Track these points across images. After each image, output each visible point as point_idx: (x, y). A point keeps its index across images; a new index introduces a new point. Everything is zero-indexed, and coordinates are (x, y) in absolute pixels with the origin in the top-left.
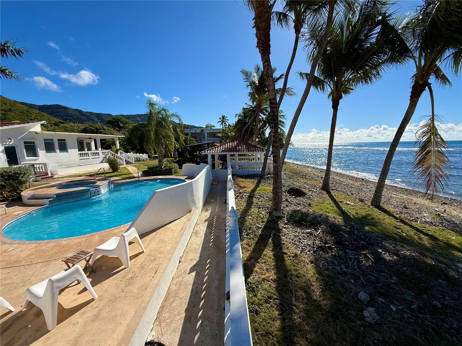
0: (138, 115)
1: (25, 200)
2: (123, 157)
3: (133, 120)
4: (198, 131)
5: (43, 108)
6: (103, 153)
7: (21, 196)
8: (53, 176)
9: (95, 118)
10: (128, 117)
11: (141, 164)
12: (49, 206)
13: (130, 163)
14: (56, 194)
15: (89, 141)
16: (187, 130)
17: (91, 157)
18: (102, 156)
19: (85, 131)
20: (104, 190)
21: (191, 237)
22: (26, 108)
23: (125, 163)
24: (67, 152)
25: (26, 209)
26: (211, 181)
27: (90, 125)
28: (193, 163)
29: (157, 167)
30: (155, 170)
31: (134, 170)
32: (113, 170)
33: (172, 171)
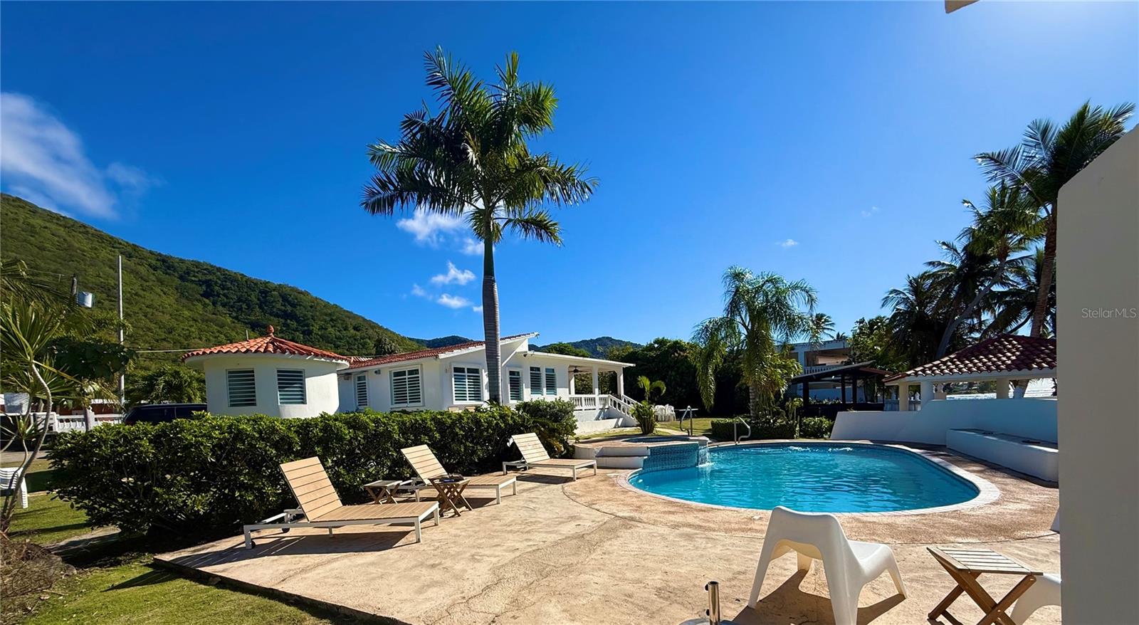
6: (599, 399)
18: (599, 406)
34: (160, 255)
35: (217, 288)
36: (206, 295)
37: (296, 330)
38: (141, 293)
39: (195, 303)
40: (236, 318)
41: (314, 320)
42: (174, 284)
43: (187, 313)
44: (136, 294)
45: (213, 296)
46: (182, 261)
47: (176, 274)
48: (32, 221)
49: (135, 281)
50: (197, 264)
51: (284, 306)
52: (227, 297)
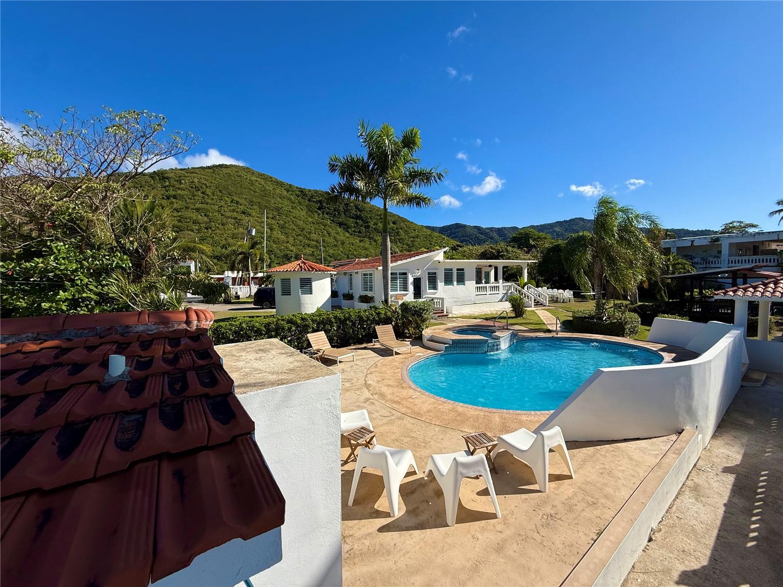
0: (559, 223)
1: (425, 340)
2: (531, 294)
3: (549, 232)
4: (699, 241)
5: (444, 230)
6: (503, 286)
7: (422, 334)
8: (448, 315)
9: (495, 235)
10: (542, 228)
11: (560, 307)
12: (445, 353)
13: (541, 304)
14: (453, 340)
15: (488, 269)
16: (665, 243)
17: (489, 292)
18: (502, 291)
19: (484, 256)
20: (504, 345)
21: (679, 494)
22: (429, 232)
23: (533, 304)
24: (464, 284)
25: (426, 352)
26: (744, 369)
27: (491, 247)
28: (682, 315)
29: (592, 317)
30: (588, 322)
31: (549, 318)
32: (516, 314)
33: (625, 329)
34: (301, 188)
35: (324, 204)
36: (319, 209)
37: (362, 226)
38: (292, 210)
39: (314, 213)
40: (333, 221)
41: (371, 219)
42: (305, 204)
43: (310, 220)
44: (290, 211)
45: (322, 209)
46: (310, 191)
47: (307, 198)
48: (252, 178)
49: (289, 204)
50: (316, 192)
51: (356, 211)
52: (329, 209)
